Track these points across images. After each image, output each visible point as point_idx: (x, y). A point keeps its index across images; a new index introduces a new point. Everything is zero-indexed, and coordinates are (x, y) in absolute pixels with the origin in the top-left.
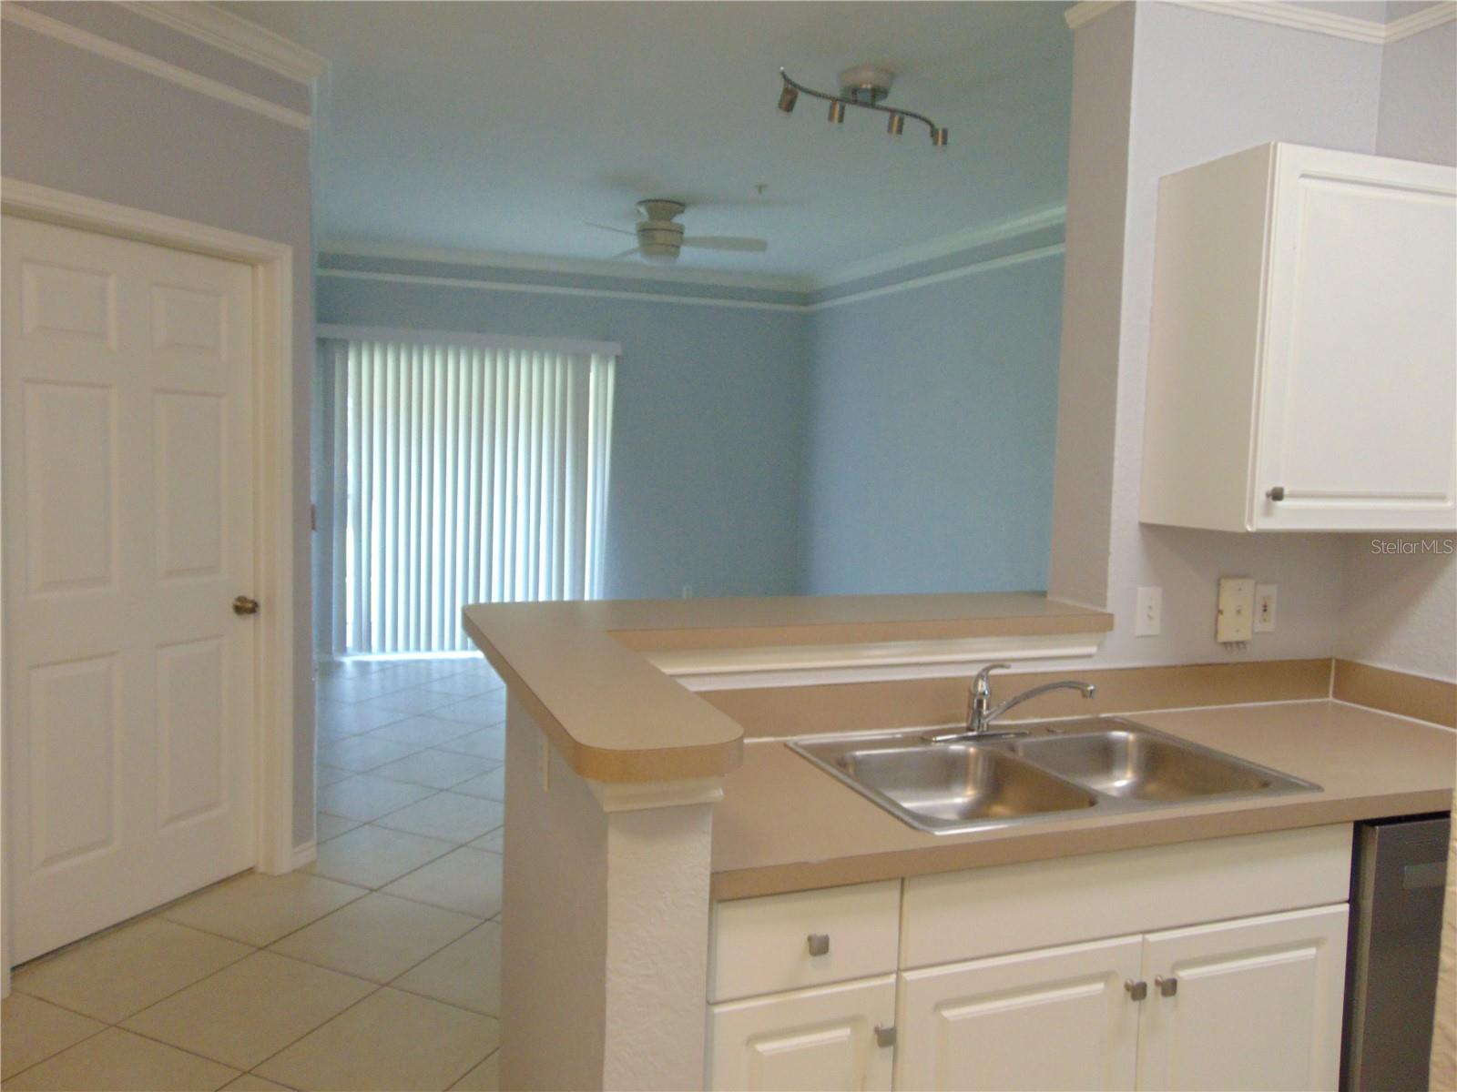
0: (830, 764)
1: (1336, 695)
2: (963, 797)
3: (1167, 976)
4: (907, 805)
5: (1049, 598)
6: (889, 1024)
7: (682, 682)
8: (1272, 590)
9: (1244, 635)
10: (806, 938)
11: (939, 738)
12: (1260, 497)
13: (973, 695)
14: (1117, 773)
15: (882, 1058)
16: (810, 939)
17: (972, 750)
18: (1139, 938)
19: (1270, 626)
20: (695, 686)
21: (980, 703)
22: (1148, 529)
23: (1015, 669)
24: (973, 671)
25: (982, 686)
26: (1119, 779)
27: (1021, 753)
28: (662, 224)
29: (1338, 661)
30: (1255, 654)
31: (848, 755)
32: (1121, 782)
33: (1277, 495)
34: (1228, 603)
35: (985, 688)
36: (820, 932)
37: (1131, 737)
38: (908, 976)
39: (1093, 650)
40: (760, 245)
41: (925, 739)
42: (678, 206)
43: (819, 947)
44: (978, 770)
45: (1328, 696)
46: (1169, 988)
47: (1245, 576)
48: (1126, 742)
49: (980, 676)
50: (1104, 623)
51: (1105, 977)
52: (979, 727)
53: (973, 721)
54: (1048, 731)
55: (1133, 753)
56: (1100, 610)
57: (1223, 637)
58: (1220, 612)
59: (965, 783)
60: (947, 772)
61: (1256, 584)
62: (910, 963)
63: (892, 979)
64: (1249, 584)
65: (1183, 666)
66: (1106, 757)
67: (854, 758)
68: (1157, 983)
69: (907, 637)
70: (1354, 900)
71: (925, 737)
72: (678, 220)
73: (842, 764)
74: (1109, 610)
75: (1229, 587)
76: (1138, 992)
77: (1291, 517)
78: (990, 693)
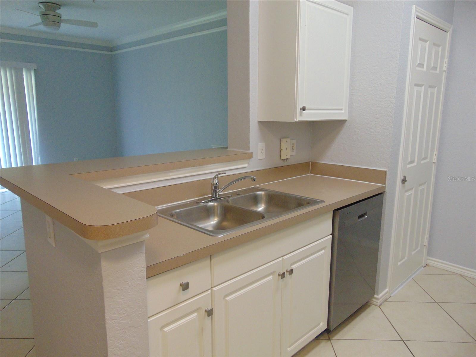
0: (169, 216)
1: (312, 173)
2: (214, 221)
3: (289, 269)
4: (200, 226)
5: (228, 149)
6: (210, 308)
7: (114, 190)
8: (294, 141)
9: (288, 157)
10: (179, 285)
11: (203, 202)
12: (299, 110)
13: (212, 185)
14: (259, 205)
15: (208, 320)
16: (181, 285)
17: (216, 204)
18: (281, 259)
19: (294, 153)
20: (120, 191)
21: (215, 187)
22: (260, 122)
23: (228, 173)
24: (212, 176)
25: (216, 181)
26: (260, 208)
27: (230, 203)
28: (51, 13)
29: (312, 162)
30: (291, 162)
31: (174, 212)
32: (261, 208)
33: (304, 109)
34: (283, 147)
35: (217, 182)
36: (185, 281)
37: (263, 193)
38: (214, 289)
39: (246, 165)
40: (94, 25)
41: (197, 202)
42: (58, 5)
43: (185, 287)
44: (219, 211)
45: (309, 174)
46: (291, 272)
47: (288, 138)
48: (261, 195)
49: (215, 178)
50: (250, 156)
51: (272, 273)
52: (215, 196)
53: (213, 194)
54: (237, 194)
55: (264, 199)
56: (247, 151)
57: (282, 158)
58: (282, 150)
59: (214, 216)
60: (208, 213)
61: (291, 140)
62: (215, 285)
63: (209, 291)
64: (289, 140)
65: (273, 168)
66: (256, 200)
67: (176, 213)
68: (287, 271)
69: (189, 166)
70: (333, 234)
71: (198, 202)
72: (58, 11)
73: (172, 215)
74: (250, 151)
75: (284, 141)
76: (283, 276)
77: (307, 116)
78: (218, 183)
